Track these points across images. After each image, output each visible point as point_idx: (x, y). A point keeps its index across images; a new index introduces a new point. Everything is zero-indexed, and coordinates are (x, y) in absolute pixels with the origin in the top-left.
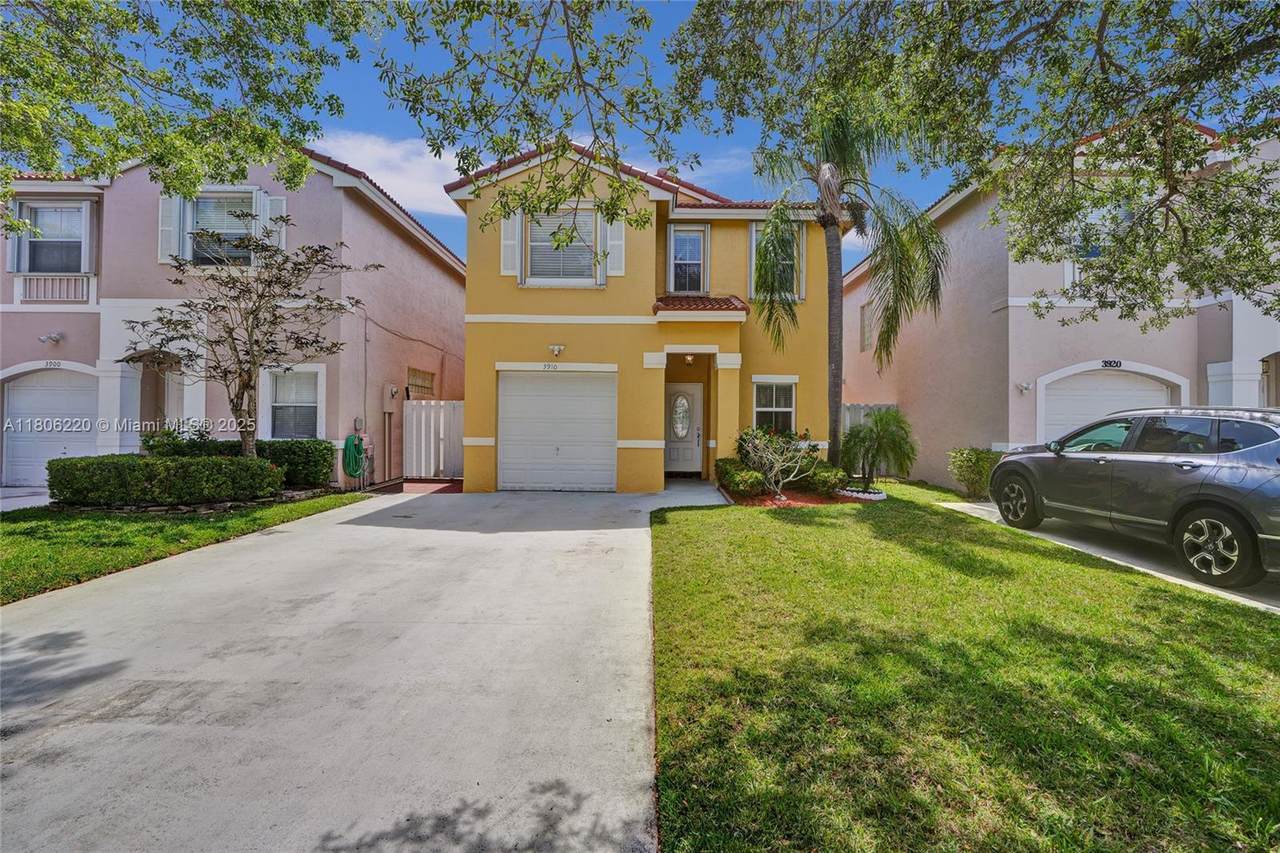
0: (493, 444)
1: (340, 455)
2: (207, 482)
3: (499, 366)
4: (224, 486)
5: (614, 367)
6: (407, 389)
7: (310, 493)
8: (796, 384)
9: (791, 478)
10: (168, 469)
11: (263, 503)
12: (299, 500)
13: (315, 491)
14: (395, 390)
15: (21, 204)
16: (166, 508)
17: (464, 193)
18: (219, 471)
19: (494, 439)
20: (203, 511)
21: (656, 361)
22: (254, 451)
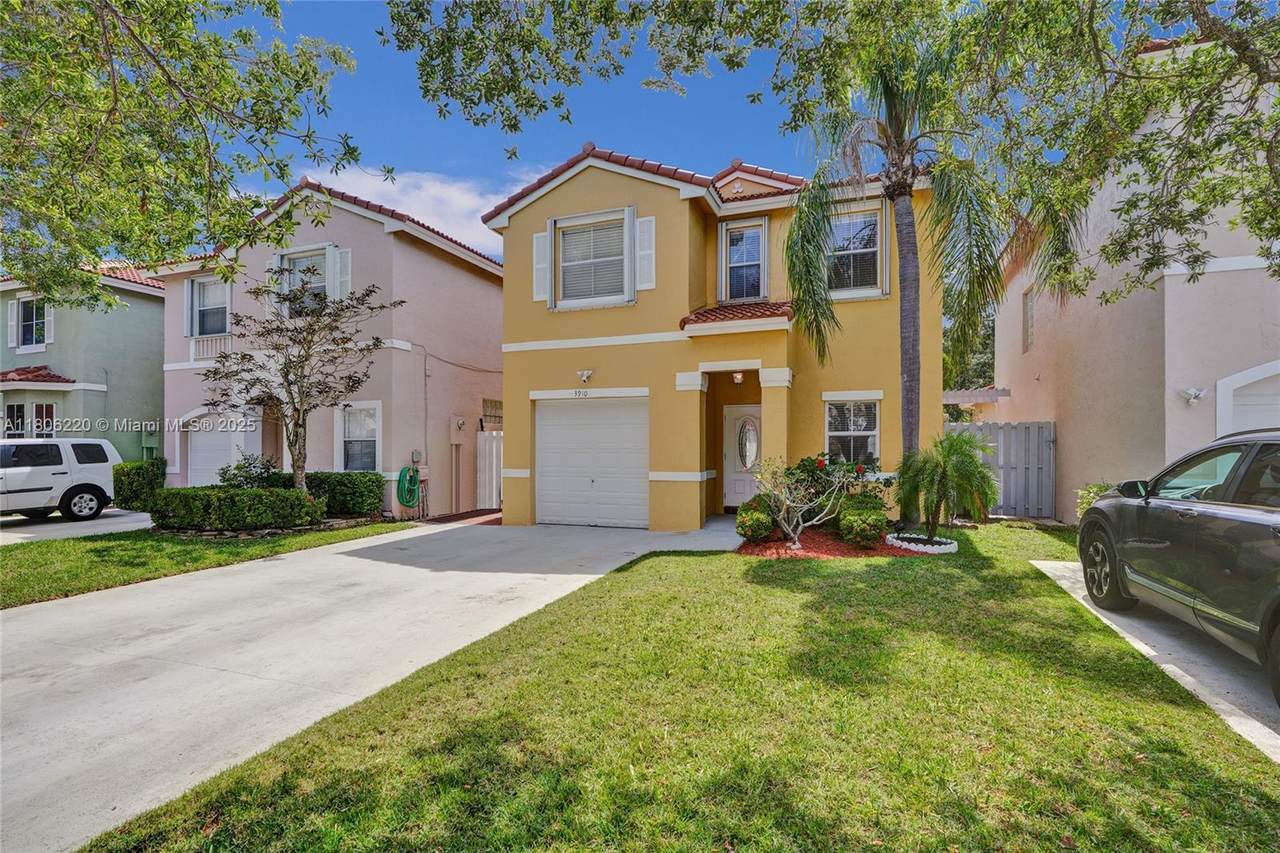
0: (528, 476)
1: (394, 486)
2: (249, 511)
3: (534, 395)
4: (264, 515)
5: (644, 391)
6: (481, 420)
7: (353, 522)
8: (880, 400)
9: (814, 522)
10: (219, 499)
11: (300, 531)
12: (338, 529)
13: (359, 520)
14: (461, 422)
15: (193, 281)
16: (215, 533)
17: (502, 220)
18: (260, 502)
19: (528, 471)
20: (243, 536)
21: (691, 382)
22: (304, 483)
